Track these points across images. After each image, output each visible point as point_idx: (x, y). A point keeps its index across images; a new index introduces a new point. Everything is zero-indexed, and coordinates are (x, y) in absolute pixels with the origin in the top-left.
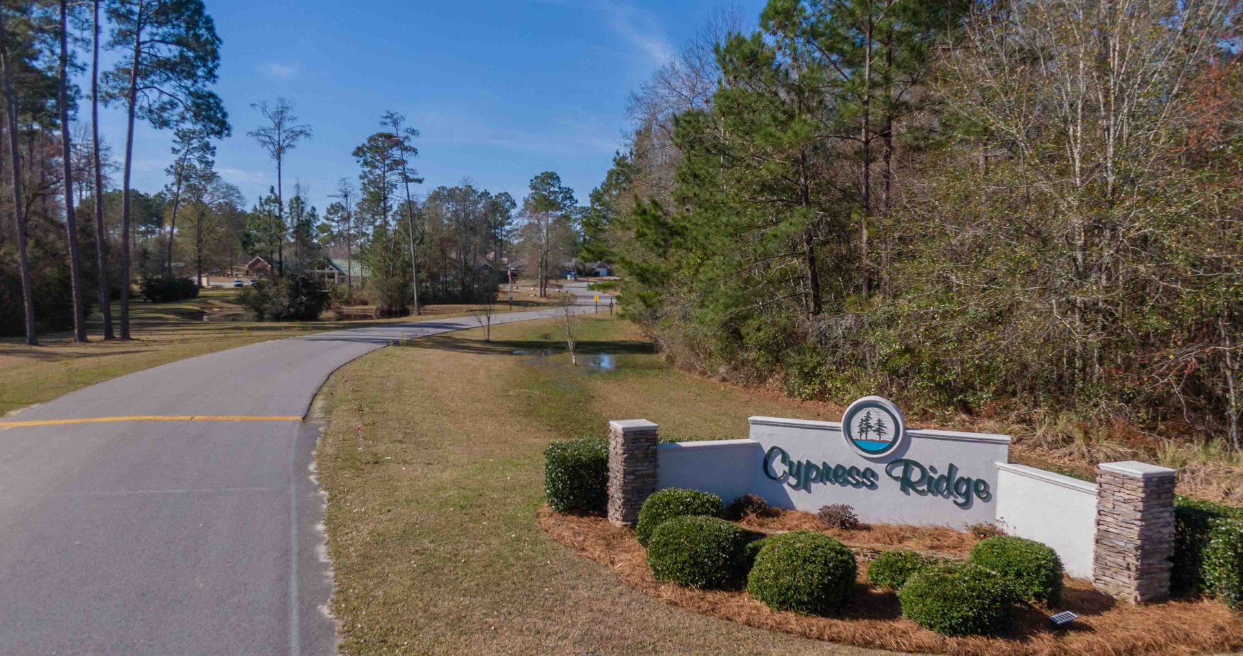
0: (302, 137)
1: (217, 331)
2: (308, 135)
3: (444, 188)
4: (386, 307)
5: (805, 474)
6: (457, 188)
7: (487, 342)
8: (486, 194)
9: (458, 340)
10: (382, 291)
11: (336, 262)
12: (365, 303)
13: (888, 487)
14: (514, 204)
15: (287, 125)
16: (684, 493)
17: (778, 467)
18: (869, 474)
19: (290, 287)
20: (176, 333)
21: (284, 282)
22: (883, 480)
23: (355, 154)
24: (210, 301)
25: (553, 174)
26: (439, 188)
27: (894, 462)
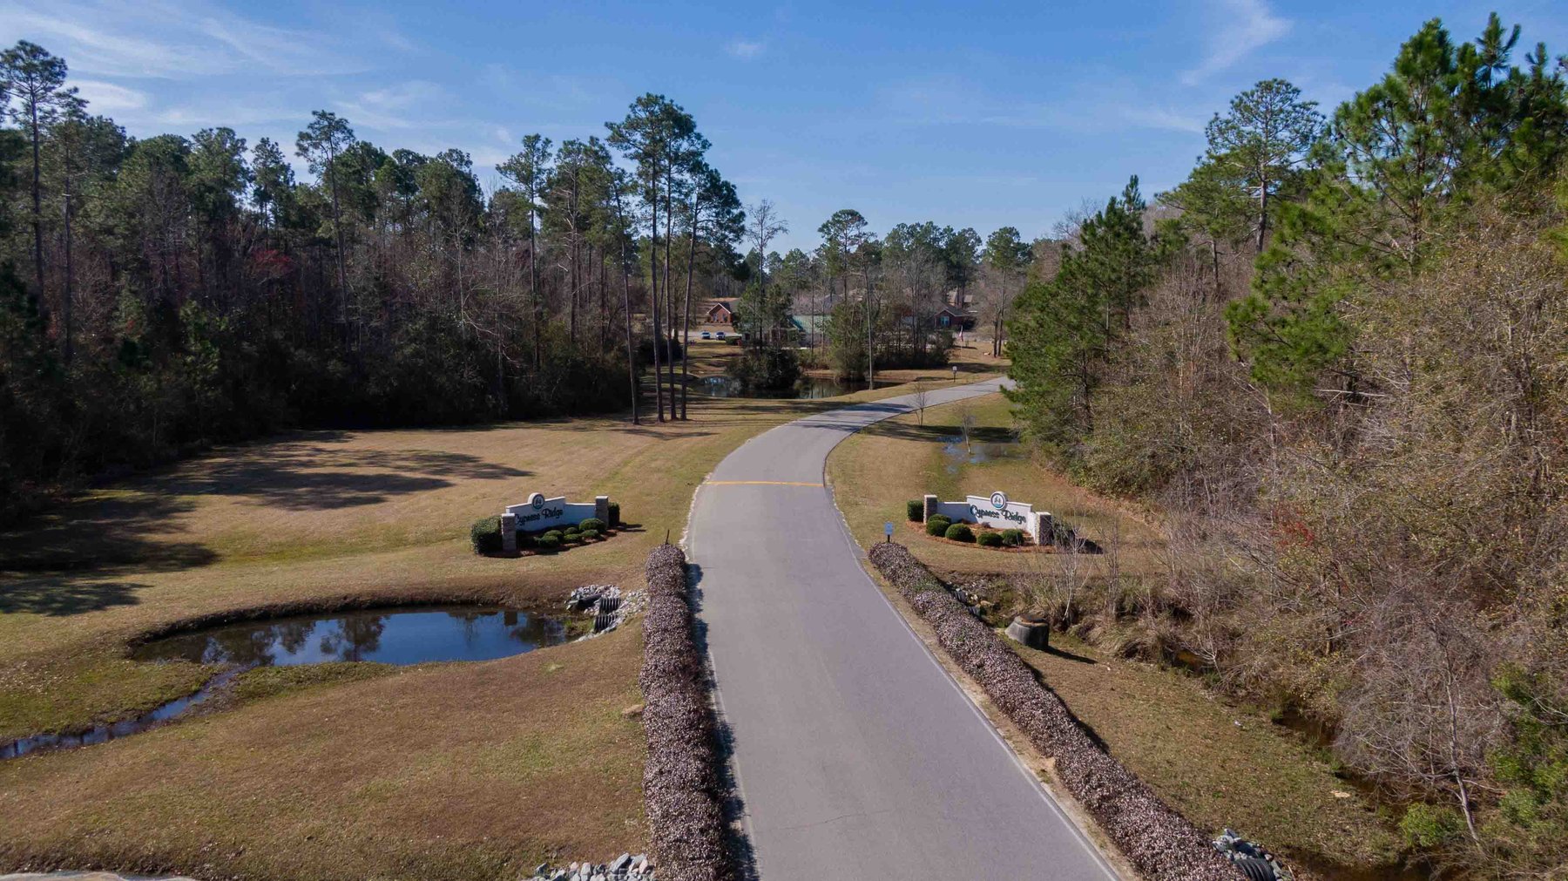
0: (780, 232)
1: (736, 412)
2: (785, 231)
3: (903, 226)
4: (845, 375)
5: (982, 513)
6: (918, 225)
7: (922, 427)
8: (949, 230)
9: (900, 426)
10: (842, 360)
11: (798, 318)
12: (826, 367)
13: (1002, 517)
14: (979, 241)
15: (768, 222)
16: (940, 516)
17: (974, 511)
18: (997, 514)
19: (769, 362)
20: (709, 411)
21: (765, 359)
22: (1001, 516)
23: (821, 230)
24: (697, 364)
25: (1012, 229)
26: (899, 226)
27: (1003, 510)
